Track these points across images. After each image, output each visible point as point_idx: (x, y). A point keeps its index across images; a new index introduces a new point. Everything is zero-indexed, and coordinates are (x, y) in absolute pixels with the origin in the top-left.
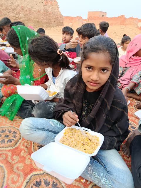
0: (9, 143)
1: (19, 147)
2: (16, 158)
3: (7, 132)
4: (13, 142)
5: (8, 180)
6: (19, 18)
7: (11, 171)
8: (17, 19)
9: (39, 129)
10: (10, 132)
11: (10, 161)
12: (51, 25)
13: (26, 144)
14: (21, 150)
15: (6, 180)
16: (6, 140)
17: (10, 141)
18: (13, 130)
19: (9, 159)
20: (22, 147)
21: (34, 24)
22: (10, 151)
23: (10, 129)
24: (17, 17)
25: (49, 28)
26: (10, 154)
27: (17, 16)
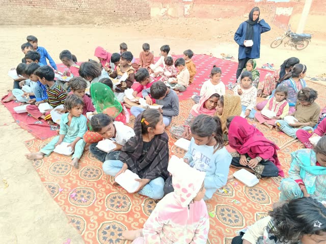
0: (94, 177)
1: (101, 179)
2: (100, 186)
3: (91, 169)
4: (97, 176)
5: (96, 196)
6: (81, 9)
7: (98, 192)
8: (77, 11)
9: (115, 167)
10: (93, 170)
11: (96, 187)
12: (130, 18)
13: (106, 177)
14: (103, 181)
15: (95, 196)
16: (92, 175)
17: (95, 176)
18: (95, 169)
19: (96, 186)
20: (103, 179)
21: (103, 18)
22: (95, 181)
23: (93, 168)
24: (77, 9)
25: (128, 24)
26: (96, 184)
27: (77, 6)
